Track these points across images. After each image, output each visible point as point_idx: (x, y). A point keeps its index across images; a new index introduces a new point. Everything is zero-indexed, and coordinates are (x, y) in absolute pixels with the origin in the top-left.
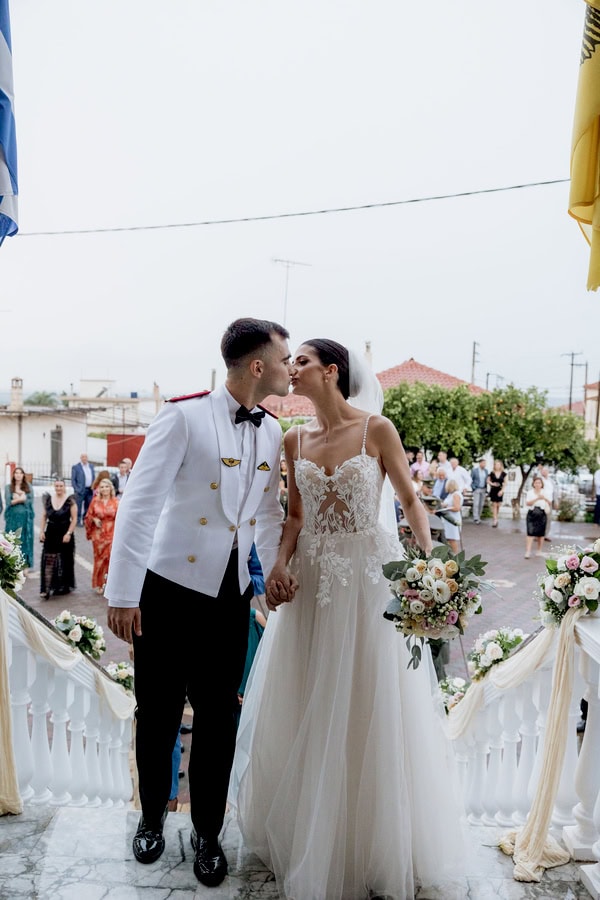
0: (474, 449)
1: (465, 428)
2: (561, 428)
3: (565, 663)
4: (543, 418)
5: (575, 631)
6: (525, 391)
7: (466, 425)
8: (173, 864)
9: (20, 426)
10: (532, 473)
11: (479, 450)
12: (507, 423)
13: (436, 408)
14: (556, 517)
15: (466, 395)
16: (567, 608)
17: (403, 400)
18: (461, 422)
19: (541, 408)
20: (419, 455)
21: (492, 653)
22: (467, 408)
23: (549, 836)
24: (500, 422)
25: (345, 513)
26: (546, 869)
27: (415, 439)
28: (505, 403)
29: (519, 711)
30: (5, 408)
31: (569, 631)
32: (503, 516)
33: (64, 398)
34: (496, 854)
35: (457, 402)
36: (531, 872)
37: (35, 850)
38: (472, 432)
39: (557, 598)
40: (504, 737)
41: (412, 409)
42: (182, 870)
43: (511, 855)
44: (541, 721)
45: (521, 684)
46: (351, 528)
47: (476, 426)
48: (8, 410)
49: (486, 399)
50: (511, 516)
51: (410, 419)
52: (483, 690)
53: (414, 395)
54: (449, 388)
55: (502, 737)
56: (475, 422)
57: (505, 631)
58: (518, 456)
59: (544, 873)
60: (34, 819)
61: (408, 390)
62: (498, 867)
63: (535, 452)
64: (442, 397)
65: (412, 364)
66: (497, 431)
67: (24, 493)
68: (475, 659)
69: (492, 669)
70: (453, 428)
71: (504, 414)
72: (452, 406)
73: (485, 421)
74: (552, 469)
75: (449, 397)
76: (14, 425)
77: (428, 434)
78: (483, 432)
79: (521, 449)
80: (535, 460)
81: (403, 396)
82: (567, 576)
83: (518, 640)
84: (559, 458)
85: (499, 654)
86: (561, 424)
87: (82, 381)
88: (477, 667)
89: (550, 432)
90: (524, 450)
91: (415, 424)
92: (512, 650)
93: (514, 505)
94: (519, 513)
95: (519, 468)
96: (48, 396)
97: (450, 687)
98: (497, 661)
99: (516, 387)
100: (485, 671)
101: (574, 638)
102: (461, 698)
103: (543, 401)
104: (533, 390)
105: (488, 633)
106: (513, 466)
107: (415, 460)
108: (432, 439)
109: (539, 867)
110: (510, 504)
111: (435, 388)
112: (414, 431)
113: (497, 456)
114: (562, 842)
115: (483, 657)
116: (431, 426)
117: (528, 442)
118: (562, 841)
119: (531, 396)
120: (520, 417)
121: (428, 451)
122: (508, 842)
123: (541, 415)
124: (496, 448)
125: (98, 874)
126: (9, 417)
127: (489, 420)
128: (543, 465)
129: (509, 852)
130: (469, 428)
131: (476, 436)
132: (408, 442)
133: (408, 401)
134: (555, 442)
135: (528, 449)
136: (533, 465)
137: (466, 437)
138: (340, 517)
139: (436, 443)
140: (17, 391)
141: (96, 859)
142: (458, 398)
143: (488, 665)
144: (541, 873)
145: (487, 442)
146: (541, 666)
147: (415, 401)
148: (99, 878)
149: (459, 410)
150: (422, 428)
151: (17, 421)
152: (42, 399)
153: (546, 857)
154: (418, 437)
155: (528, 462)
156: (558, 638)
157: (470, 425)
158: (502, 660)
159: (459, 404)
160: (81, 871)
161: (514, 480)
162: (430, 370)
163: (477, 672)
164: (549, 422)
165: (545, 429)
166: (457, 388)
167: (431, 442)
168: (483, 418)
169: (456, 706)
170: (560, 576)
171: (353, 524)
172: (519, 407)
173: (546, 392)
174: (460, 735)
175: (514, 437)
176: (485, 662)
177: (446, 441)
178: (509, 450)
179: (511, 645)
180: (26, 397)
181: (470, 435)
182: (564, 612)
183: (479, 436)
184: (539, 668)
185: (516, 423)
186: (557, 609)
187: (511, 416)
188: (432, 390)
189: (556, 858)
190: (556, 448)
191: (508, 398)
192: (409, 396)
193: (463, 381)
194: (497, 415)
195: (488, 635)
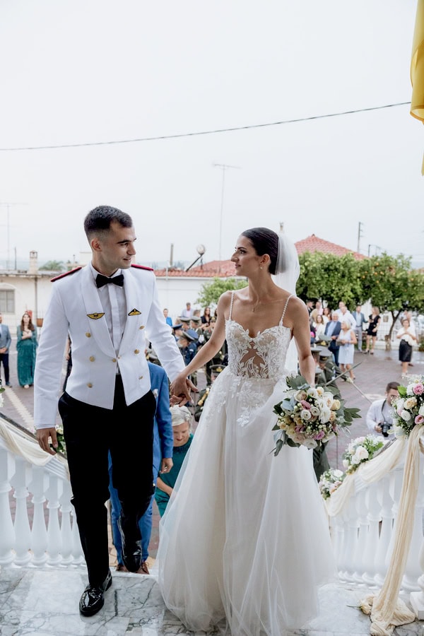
0: (358, 300)
1: (351, 284)
2: (421, 284)
3: (412, 468)
4: (408, 276)
5: (420, 442)
6: (395, 257)
7: (351, 281)
8: (108, 618)
9: (36, 285)
10: (400, 316)
11: (361, 300)
12: (381, 280)
13: (330, 270)
14: (417, 349)
15: (352, 260)
16: (414, 424)
17: (306, 264)
18: (348, 280)
19: (407, 269)
20: (318, 303)
21: (360, 454)
22: (352, 269)
23: (399, 599)
24: (376, 280)
25: (262, 365)
26: (396, 627)
27: (315, 292)
28: (380, 266)
29: (380, 499)
30: (26, 272)
31: (416, 442)
32: (379, 348)
33: (69, 265)
34: (357, 613)
35: (345, 265)
36: (384, 630)
37: (5, 605)
38: (356, 287)
39: (406, 416)
40: (369, 517)
41: (312, 271)
42: (115, 623)
43: (369, 615)
44: (395, 509)
45: (382, 479)
46: (265, 375)
47: (359, 283)
48: (28, 273)
49: (366, 263)
50: (385, 348)
51: (311, 278)
52: (354, 481)
53: (314, 261)
54: (339, 256)
55: (368, 517)
56: (358, 280)
57: (370, 437)
58: (390, 305)
59: (394, 630)
60: (8, 579)
61: (309, 257)
62: (359, 624)
63: (403, 302)
64: (334, 262)
65: (313, 239)
66: (374, 286)
67: (30, 331)
68: (348, 458)
69: (361, 465)
70: (342, 285)
71: (379, 274)
72: (342, 268)
73: (366, 278)
74: (415, 313)
75: (339, 262)
76: (32, 284)
77: (324, 289)
78: (364, 287)
79: (392, 299)
80: (402, 307)
81: (306, 261)
82: (414, 400)
83: (380, 445)
84: (420, 305)
85: (366, 455)
86: (421, 281)
87: (81, 253)
88: (350, 464)
89: (413, 287)
90: (394, 300)
91: (314, 282)
92: (376, 453)
93: (386, 340)
94: (390, 346)
95: (390, 313)
96: (57, 264)
97: (332, 477)
98: (364, 460)
99: (389, 254)
100: (356, 467)
101: (419, 448)
102: (339, 485)
103: (408, 265)
104: (401, 256)
105: (358, 439)
106: (386, 311)
107: (314, 307)
108: (327, 292)
109: (390, 625)
110: (384, 339)
111: (329, 256)
112: (314, 286)
113: (374, 304)
114: (409, 605)
115: (353, 457)
116: (326, 283)
117: (397, 294)
118: (410, 603)
119: (399, 261)
120: (391, 276)
121: (324, 301)
122: (367, 604)
123: (407, 274)
124: (374, 298)
125: (50, 625)
126: (28, 279)
127: (368, 278)
128: (408, 311)
129: (368, 612)
130: (354, 284)
131: (359, 290)
132: (310, 294)
133: (309, 265)
134: (417, 294)
135: (397, 299)
136: (400, 311)
137: (352, 291)
138: (257, 367)
139: (330, 295)
140: (33, 260)
141: (50, 613)
142: (346, 263)
143: (357, 463)
144: (392, 630)
145: (367, 294)
146: (395, 468)
147: (315, 265)
148: (51, 628)
149: (347, 271)
150: (320, 284)
151: (34, 281)
152: (54, 266)
153: (396, 617)
154: (317, 291)
155: (397, 309)
156: (408, 448)
157: (354, 282)
158: (367, 459)
159: (346, 267)
160: (37, 623)
161: (387, 321)
162: (326, 242)
163: (350, 467)
164: (412, 279)
165: (410, 285)
166: (345, 255)
167: (326, 295)
168: (364, 277)
169: (336, 491)
170: (409, 400)
171: (267, 373)
172: (390, 269)
173: (411, 258)
174: (338, 514)
175: (386, 290)
176: (355, 460)
177: (337, 293)
178: (383, 300)
179: (375, 448)
180: (41, 265)
181: (355, 289)
182: (411, 428)
183: (361, 290)
184: (393, 469)
185: (388, 281)
186: (406, 425)
187: (385, 276)
188: (327, 257)
189: (404, 618)
190: (417, 298)
191: (382, 262)
192: (310, 261)
193: (350, 251)
194: (374, 274)
195: (358, 441)
